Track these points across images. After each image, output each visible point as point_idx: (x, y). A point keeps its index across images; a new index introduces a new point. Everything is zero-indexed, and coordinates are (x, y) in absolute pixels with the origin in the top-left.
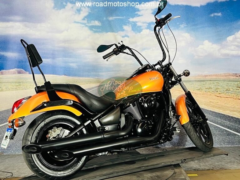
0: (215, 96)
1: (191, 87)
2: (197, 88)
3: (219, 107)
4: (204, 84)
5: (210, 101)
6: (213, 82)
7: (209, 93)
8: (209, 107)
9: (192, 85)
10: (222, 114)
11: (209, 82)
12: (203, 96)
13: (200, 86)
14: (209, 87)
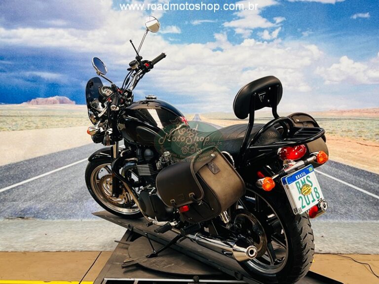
0: (358, 143)
3: (363, 161)
4: (339, 125)
5: (349, 151)
7: (347, 139)
8: (346, 160)
11: (348, 121)
12: (338, 143)
13: (333, 127)
14: (347, 129)
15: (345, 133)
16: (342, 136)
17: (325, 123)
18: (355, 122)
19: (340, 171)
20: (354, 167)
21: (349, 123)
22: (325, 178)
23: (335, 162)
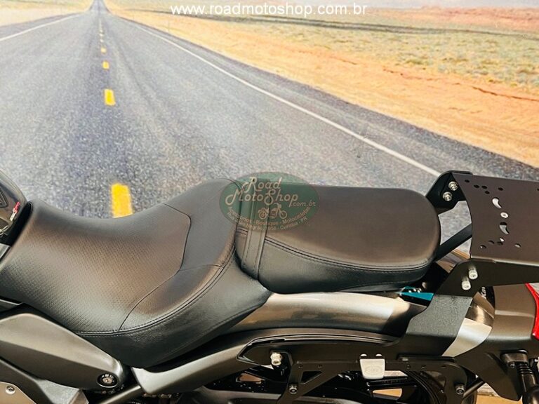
0: (475, 88)
1: (391, 50)
2: (410, 54)
3: (480, 129)
4: (438, 44)
5: (453, 106)
6: (475, 36)
7: (452, 79)
8: (443, 126)
9: (395, 43)
10: (487, 152)
11: (460, 35)
12: (429, 86)
13: (424, 48)
14: (456, 54)
15: (449, 64)
16: (441, 71)
17: (407, 38)
18: (475, 38)
19: (425, 148)
20: (459, 140)
21: (464, 41)
22: (390, 159)
23: (417, 128)
